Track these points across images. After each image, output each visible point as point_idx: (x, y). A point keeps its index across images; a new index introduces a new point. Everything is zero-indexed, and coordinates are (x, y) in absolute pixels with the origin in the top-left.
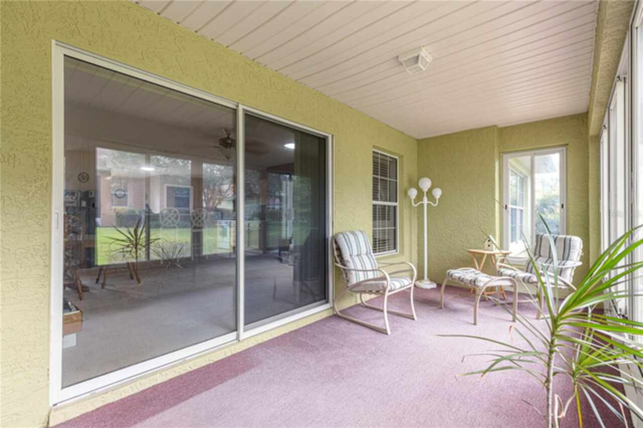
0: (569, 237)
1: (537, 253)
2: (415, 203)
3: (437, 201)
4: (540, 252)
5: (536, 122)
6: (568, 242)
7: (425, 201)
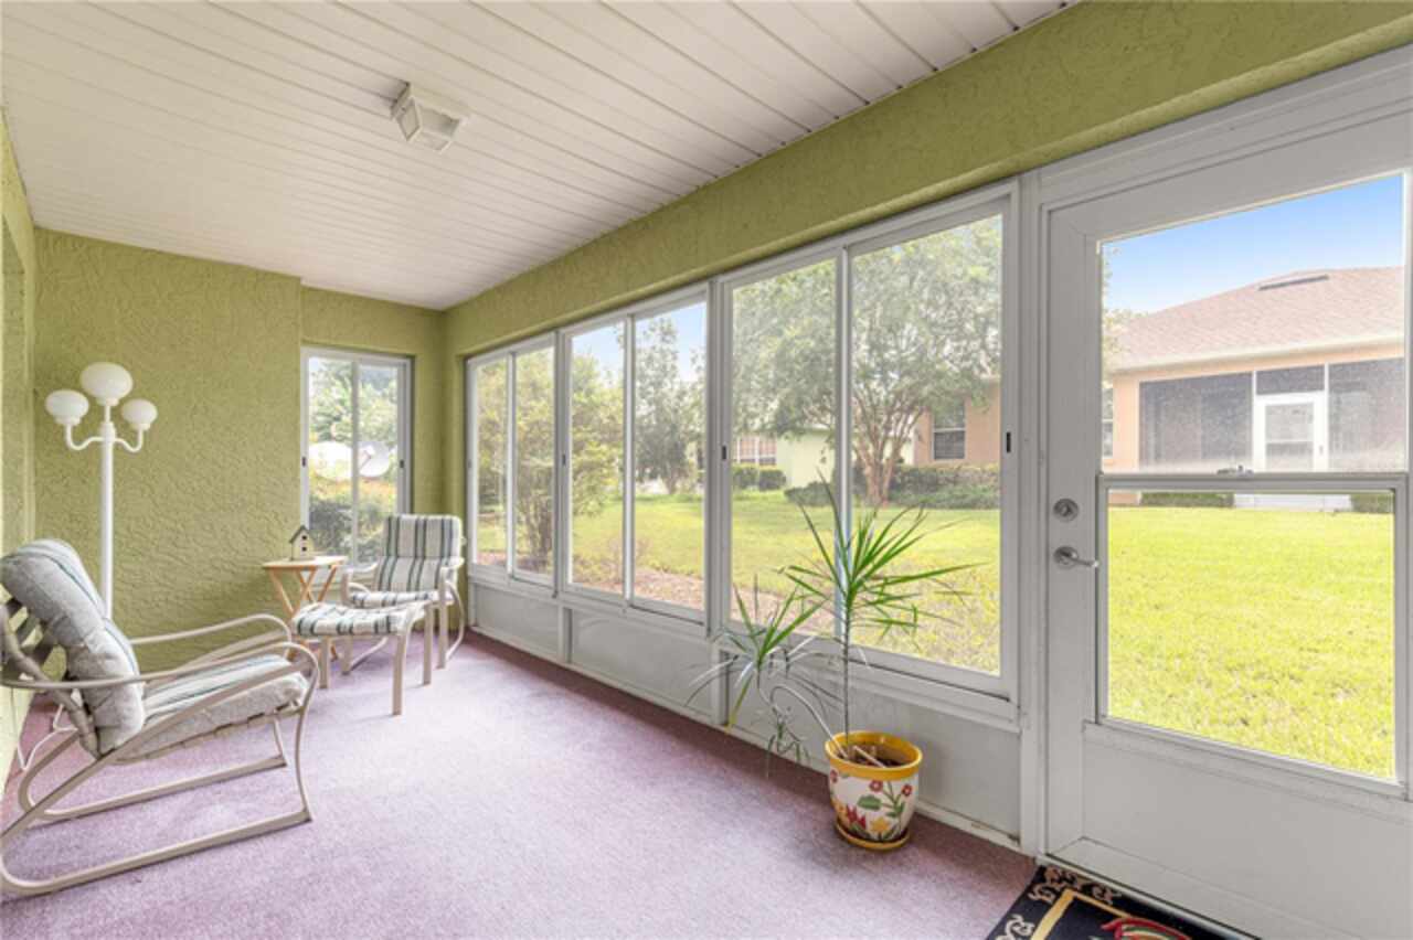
0: (448, 517)
1: (392, 551)
2: (78, 441)
3: (141, 438)
4: (397, 550)
5: (360, 298)
6: (447, 527)
7: (109, 435)
